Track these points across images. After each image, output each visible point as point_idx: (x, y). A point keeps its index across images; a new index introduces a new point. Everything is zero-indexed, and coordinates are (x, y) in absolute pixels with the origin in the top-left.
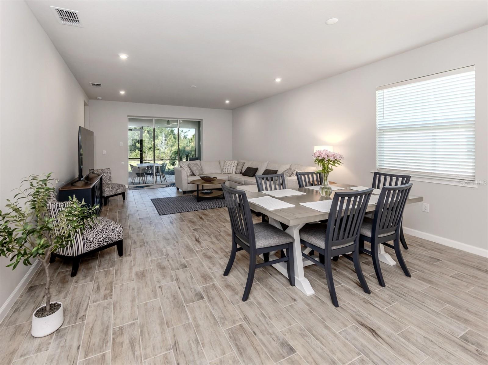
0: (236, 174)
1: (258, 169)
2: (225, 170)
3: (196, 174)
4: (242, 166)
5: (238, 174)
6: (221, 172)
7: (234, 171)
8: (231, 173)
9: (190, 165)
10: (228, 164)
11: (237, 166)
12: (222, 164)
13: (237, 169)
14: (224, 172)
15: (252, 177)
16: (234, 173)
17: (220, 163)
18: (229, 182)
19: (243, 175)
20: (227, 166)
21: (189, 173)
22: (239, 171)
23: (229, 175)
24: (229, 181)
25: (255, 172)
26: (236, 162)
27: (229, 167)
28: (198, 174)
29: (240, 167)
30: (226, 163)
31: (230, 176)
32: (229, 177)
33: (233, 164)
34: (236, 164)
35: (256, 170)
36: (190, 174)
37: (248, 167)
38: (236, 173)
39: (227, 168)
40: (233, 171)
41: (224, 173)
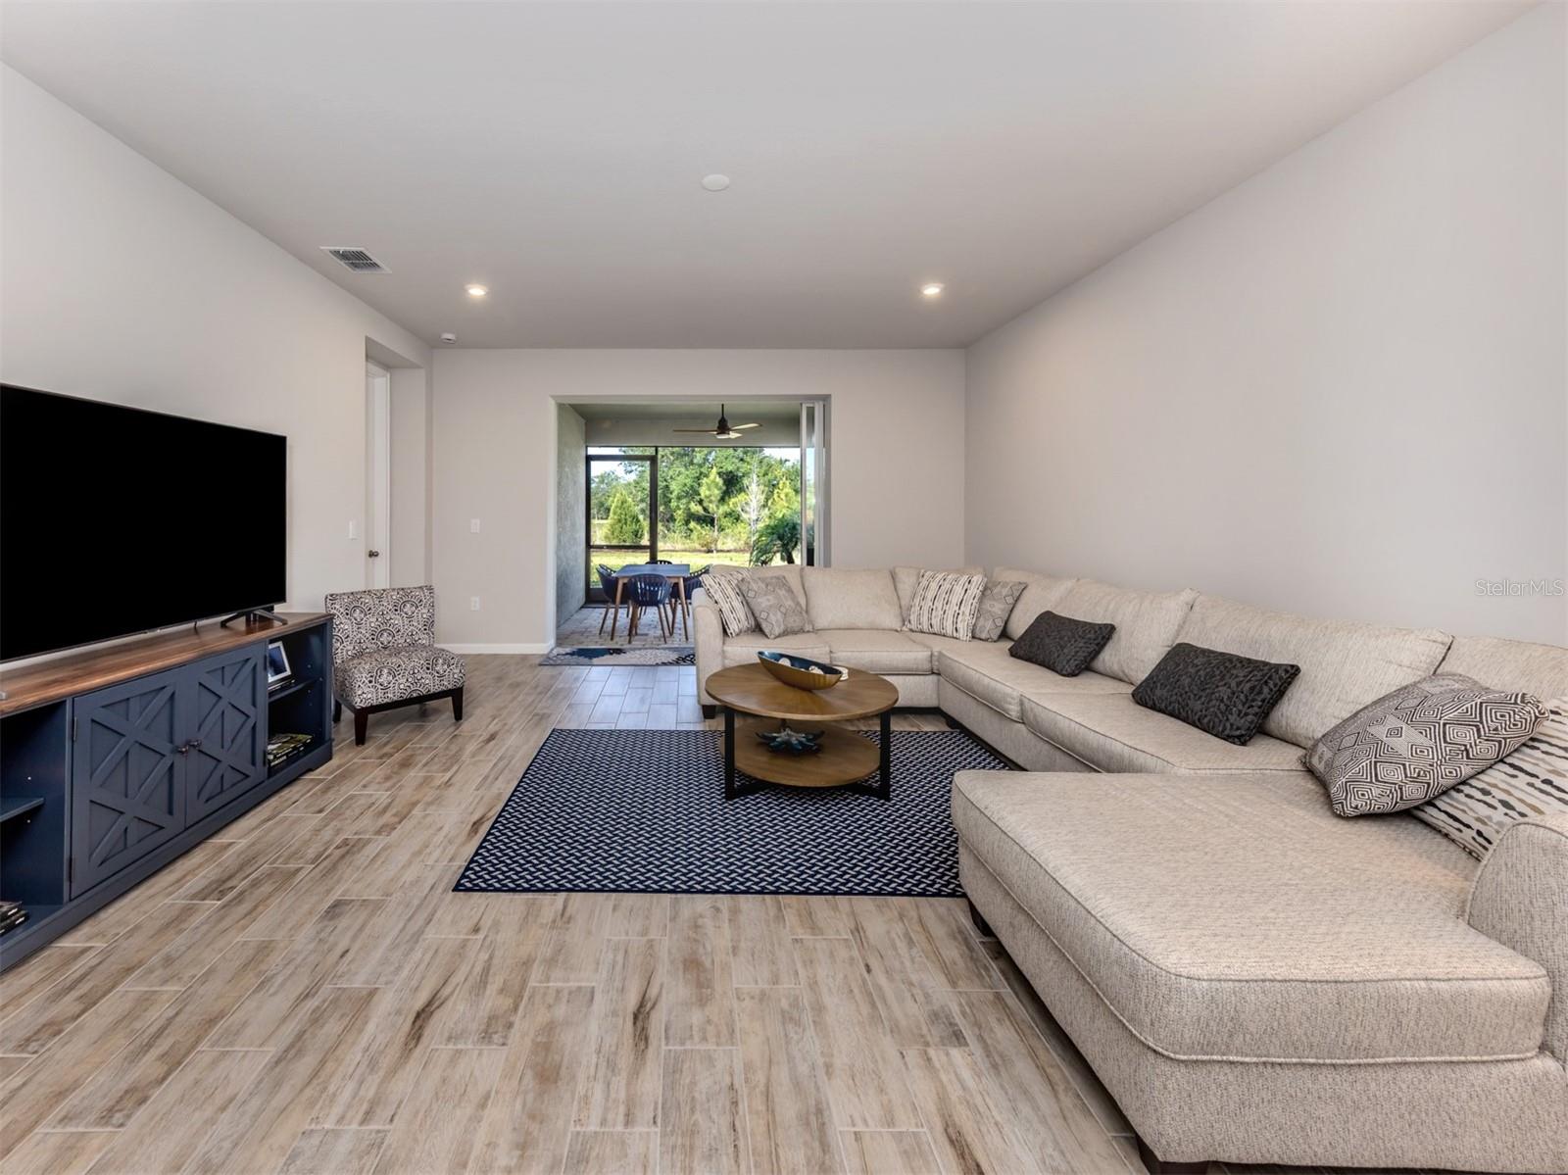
0: (976, 643)
1: (1115, 636)
2: (920, 618)
3: (767, 631)
4: (1010, 600)
5: (986, 640)
6: (897, 625)
7: (963, 627)
8: (949, 630)
9: (744, 588)
10: (934, 586)
11: (981, 600)
12: (907, 582)
13: (979, 613)
14: (914, 627)
15: (1073, 675)
16: (964, 633)
17: (893, 578)
18: (934, 678)
19: (1014, 653)
20: (930, 595)
21: (738, 620)
22: (989, 627)
23: (938, 645)
24: (933, 673)
25: (1093, 647)
26: (975, 579)
27: (939, 604)
28: (777, 631)
29: (998, 608)
30: (924, 583)
31: (940, 653)
32: (932, 655)
33: (959, 590)
34: (975, 590)
35: (1103, 635)
36: (745, 624)
37: (1048, 613)
38: (973, 637)
39: (926, 609)
40: (959, 626)
41: (911, 630)
